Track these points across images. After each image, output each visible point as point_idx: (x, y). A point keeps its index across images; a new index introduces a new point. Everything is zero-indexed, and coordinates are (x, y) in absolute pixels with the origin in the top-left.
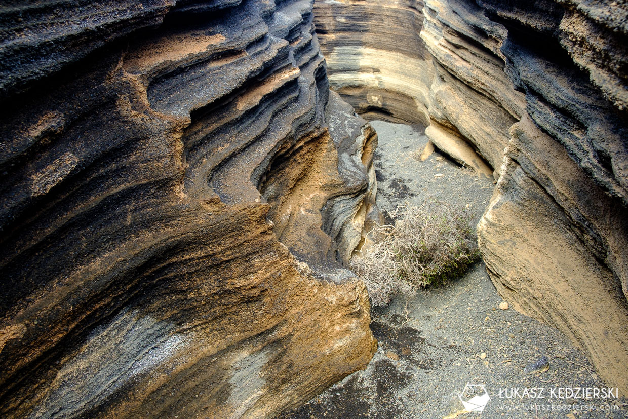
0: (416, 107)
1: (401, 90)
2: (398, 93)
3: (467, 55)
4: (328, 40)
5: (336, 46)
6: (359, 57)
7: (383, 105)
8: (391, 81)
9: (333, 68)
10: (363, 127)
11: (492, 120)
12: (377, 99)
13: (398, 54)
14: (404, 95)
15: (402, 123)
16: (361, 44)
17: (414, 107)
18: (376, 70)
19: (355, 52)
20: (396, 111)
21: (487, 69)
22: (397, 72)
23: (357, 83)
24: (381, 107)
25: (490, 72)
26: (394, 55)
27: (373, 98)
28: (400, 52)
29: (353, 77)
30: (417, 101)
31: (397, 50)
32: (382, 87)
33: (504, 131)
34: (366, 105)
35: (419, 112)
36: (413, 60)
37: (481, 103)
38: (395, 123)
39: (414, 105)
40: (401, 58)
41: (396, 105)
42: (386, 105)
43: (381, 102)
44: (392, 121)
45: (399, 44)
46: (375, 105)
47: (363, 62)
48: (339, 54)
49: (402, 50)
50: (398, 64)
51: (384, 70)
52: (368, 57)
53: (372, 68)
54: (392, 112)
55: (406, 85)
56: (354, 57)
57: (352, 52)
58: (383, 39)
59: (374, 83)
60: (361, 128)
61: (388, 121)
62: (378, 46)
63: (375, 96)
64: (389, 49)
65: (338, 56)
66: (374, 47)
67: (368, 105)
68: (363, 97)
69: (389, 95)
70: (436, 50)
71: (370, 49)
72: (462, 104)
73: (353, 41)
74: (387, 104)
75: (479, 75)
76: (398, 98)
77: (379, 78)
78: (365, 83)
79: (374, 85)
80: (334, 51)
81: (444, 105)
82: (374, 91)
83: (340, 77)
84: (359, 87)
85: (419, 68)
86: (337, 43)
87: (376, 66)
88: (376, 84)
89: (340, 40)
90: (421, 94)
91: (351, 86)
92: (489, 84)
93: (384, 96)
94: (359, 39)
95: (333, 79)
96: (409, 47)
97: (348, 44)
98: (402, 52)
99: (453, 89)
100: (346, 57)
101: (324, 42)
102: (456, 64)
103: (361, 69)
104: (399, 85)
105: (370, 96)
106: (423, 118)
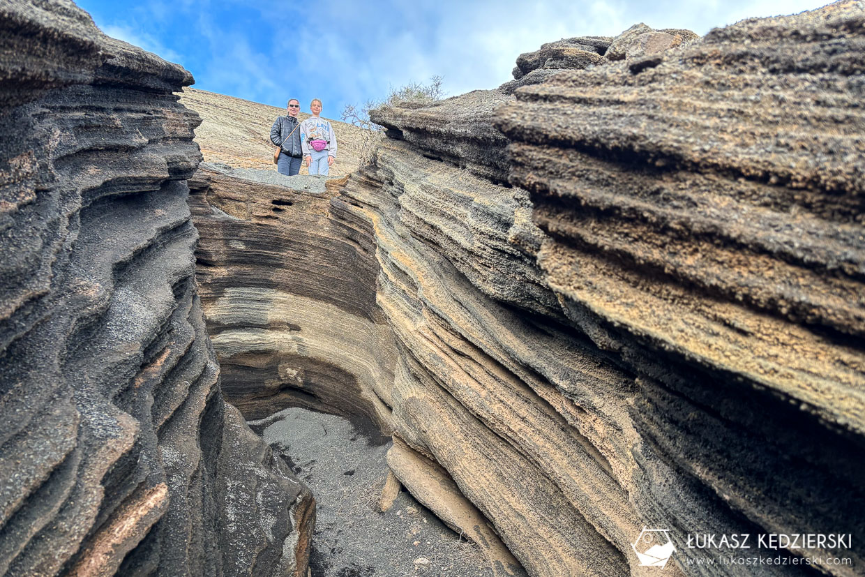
0: (360, 391)
1: (335, 361)
2: (329, 365)
3: (478, 372)
4: (215, 277)
5: (228, 287)
6: (267, 306)
7: (305, 383)
8: (318, 346)
9: (222, 322)
10: (292, 504)
11: (527, 491)
12: (295, 372)
13: (330, 305)
14: (338, 370)
15: (336, 414)
16: (270, 285)
17: (355, 390)
18: (294, 328)
19: (260, 298)
20: (327, 395)
21: (523, 412)
22: (327, 333)
23: (262, 348)
24: (301, 385)
25: (531, 420)
26: (322, 306)
27: (289, 370)
28: (333, 304)
29: (255, 337)
30: (360, 382)
31: (327, 299)
32: (304, 354)
33: (554, 520)
34: (276, 383)
35: (364, 400)
36: (353, 318)
37: (502, 451)
38: (323, 412)
39: (355, 387)
40: (335, 313)
41: (328, 384)
42: (311, 384)
43: (302, 378)
44: (320, 409)
45: (331, 291)
46: (292, 383)
47: (273, 314)
48: (234, 300)
49: (336, 301)
50: (330, 320)
51: (308, 329)
52: (280, 306)
53: (288, 324)
54: (319, 395)
55: (343, 354)
56: (258, 305)
57: (255, 297)
58: (306, 280)
59: (290, 348)
60: (289, 509)
61: (312, 409)
62: (299, 290)
63: (293, 368)
64: (316, 296)
65: (231, 303)
66: (290, 291)
67: (281, 383)
68: (272, 370)
69: (315, 368)
70: (410, 339)
71: (285, 295)
72: (459, 437)
73: (258, 280)
74: (312, 381)
75: (505, 416)
76: (329, 373)
77: (299, 340)
78: (276, 347)
79: (291, 351)
80: (225, 294)
81: (424, 427)
82: (290, 360)
83: (235, 336)
84: (266, 353)
85: (363, 331)
86: (231, 282)
87: (294, 321)
88: (294, 348)
89: (236, 278)
90: (367, 371)
91: (252, 352)
92: (529, 439)
93: (307, 369)
94: (267, 278)
95: (221, 341)
96: (348, 297)
97: (247, 285)
98: (335, 303)
99: (438, 403)
100: (244, 305)
101: (208, 280)
102: (452, 376)
103: (269, 325)
104: (331, 354)
105: (284, 368)
106: (371, 410)
